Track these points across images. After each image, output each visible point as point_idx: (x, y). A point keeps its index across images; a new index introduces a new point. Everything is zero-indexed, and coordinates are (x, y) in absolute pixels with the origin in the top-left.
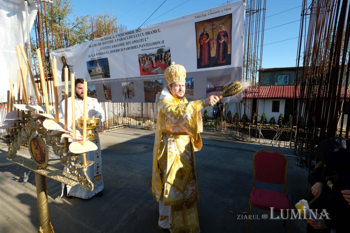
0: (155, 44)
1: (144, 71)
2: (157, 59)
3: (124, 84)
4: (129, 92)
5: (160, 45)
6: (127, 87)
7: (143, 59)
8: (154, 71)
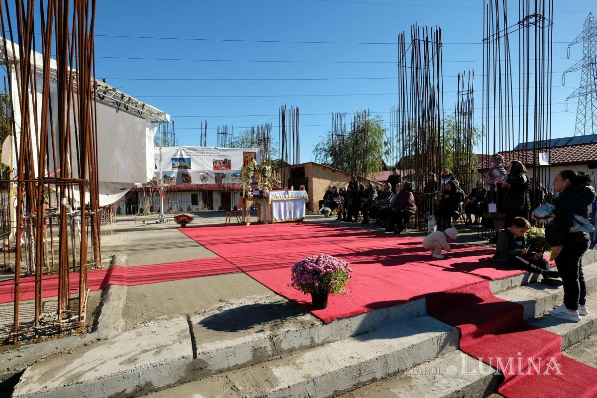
0: (224, 156)
1: (215, 168)
2: (224, 163)
3: (201, 174)
4: (204, 178)
5: (226, 157)
6: (203, 175)
7: (215, 162)
8: (222, 168)
